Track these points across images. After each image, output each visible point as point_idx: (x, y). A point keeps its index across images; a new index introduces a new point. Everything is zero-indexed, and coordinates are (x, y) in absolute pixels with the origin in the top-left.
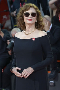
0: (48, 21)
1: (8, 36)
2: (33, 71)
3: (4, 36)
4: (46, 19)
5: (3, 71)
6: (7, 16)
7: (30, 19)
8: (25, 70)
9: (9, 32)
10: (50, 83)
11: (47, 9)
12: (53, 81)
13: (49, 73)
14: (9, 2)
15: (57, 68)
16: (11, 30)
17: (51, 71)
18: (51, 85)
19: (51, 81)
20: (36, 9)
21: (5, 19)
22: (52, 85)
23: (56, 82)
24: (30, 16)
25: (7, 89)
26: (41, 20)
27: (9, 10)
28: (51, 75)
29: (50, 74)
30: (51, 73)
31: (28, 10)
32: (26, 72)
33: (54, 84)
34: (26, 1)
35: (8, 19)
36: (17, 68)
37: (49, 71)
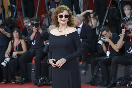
0: (80, 19)
1: (46, 32)
2: (66, 61)
3: (42, 32)
4: (78, 18)
5: (41, 62)
6: (45, 15)
7: (64, 20)
8: (59, 61)
9: (47, 29)
10: (82, 73)
11: (79, 9)
12: (84, 71)
13: (81, 63)
14: (47, 3)
15: (88, 59)
16: (48, 27)
17: (83, 62)
18: (82, 74)
19: (82, 71)
20: (68, 11)
21: (43, 17)
22: (84, 74)
23: (87, 72)
24: (64, 18)
25: (45, 77)
26: (72, 20)
27: (46, 10)
28: (83, 65)
29: (81, 65)
30: (83, 64)
31: (62, 12)
32: (60, 62)
33: (85, 73)
34: (61, 2)
35: (46, 17)
36: (53, 59)
37: (81, 62)
